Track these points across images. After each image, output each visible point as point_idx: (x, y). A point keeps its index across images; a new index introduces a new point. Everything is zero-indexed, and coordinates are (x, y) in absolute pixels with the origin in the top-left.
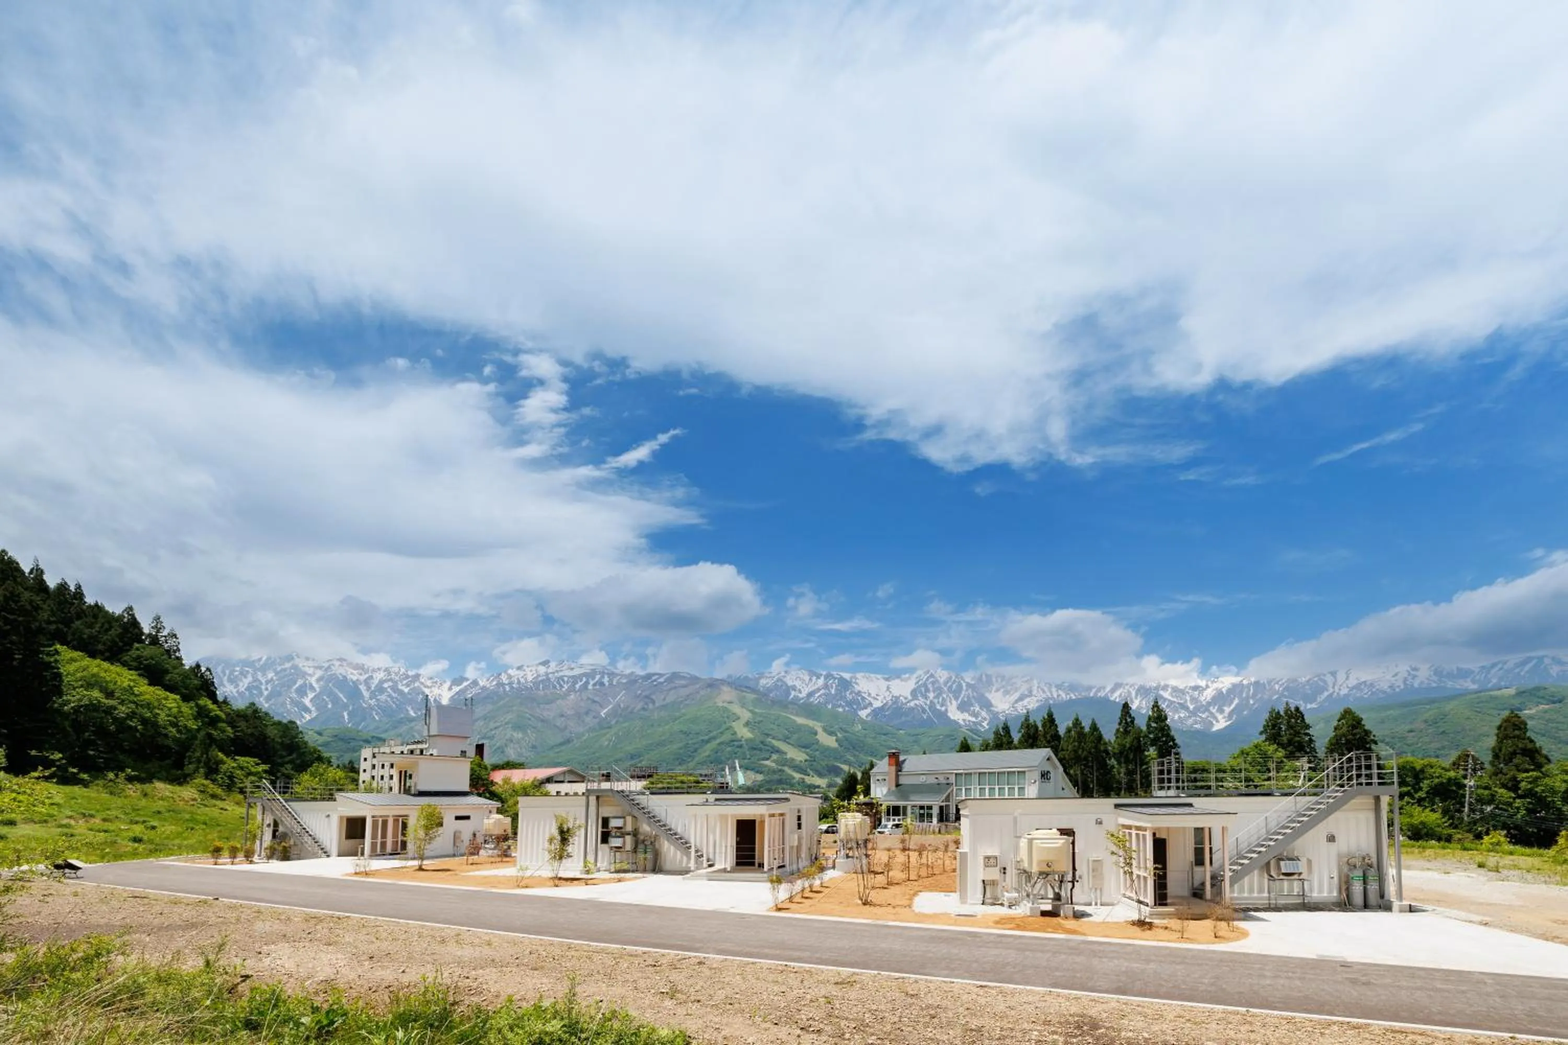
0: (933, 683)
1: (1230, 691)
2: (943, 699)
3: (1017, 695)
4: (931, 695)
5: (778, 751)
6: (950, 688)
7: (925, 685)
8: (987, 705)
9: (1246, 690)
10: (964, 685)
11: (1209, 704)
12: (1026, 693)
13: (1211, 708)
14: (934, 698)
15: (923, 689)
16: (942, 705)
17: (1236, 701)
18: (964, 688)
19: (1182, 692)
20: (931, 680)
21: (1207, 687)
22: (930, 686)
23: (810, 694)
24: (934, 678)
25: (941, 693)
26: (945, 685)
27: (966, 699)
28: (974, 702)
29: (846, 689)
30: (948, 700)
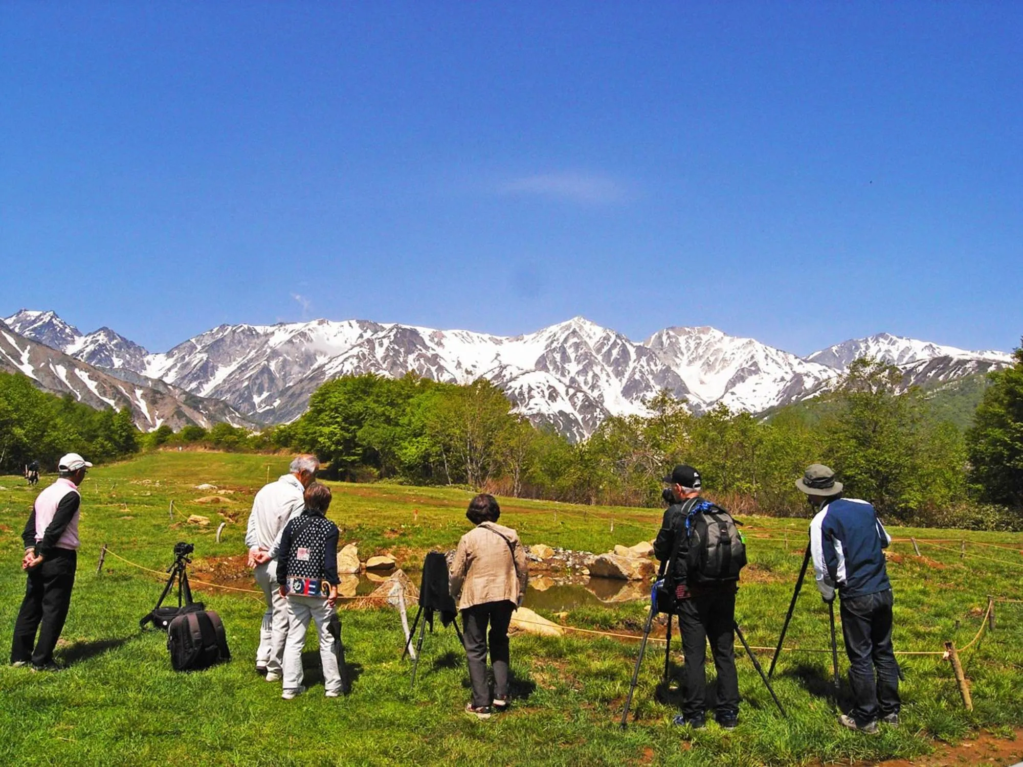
0: (577, 346)
2: (595, 376)
3: (730, 372)
4: (573, 368)
7: (563, 352)
8: (677, 389)
10: (632, 351)
12: (748, 368)
14: (578, 373)
15: (558, 357)
16: (593, 387)
18: (633, 356)
20: (573, 341)
22: (571, 352)
24: (580, 337)
25: (590, 365)
26: (598, 351)
27: (637, 376)
28: (652, 382)
29: (408, 352)
30: (603, 377)
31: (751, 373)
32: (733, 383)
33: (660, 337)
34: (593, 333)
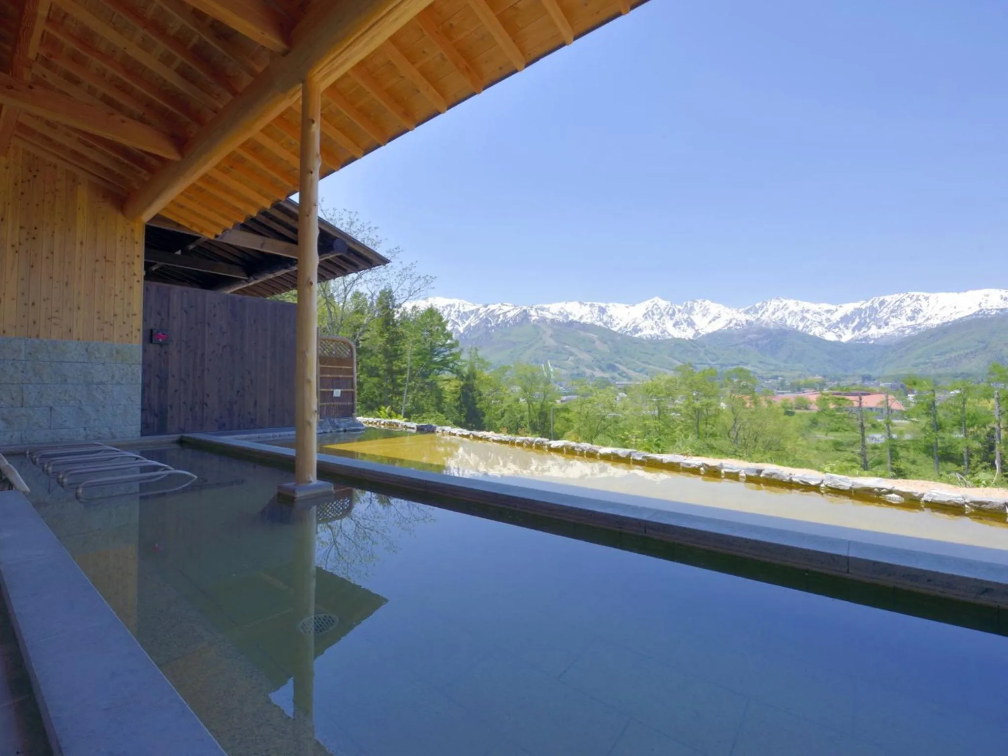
0: (657, 309)
1: (853, 313)
2: (664, 320)
3: (710, 318)
5: (572, 354)
6: (668, 313)
7: (652, 311)
8: (691, 324)
9: (864, 312)
10: (676, 310)
11: (838, 322)
12: (717, 315)
13: (840, 325)
15: (650, 313)
16: (663, 324)
17: (857, 320)
18: (677, 312)
19: (819, 314)
20: (656, 307)
21: (837, 310)
22: (655, 312)
23: (581, 318)
24: (658, 306)
25: (662, 316)
26: (664, 311)
27: (678, 320)
28: (683, 322)
29: (603, 314)
30: (666, 320)
31: (717, 318)
32: (710, 322)
33: (687, 303)
34: (663, 304)
